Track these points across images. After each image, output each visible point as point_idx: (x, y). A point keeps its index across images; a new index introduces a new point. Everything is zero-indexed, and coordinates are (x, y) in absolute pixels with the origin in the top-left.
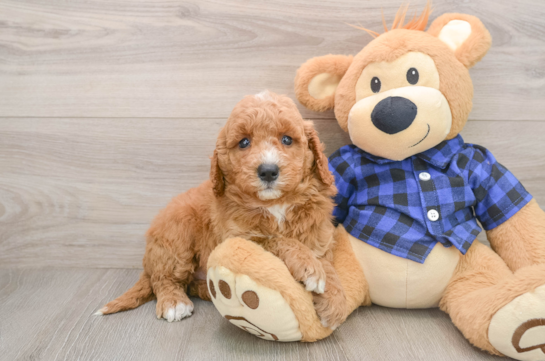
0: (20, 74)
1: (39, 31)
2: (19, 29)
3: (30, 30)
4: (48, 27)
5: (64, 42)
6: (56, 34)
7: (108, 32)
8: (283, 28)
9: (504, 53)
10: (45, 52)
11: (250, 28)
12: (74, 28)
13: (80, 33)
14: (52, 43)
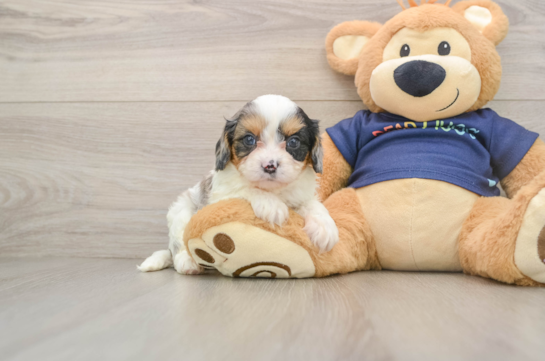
0: (36, 60)
1: (56, 20)
2: (38, 18)
3: (48, 20)
4: (65, 16)
5: (80, 30)
6: (72, 22)
7: (122, 20)
8: (292, 12)
9: (520, 32)
10: (60, 40)
11: (260, 13)
12: (90, 16)
13: (95, 21)
14: (69, 31)
